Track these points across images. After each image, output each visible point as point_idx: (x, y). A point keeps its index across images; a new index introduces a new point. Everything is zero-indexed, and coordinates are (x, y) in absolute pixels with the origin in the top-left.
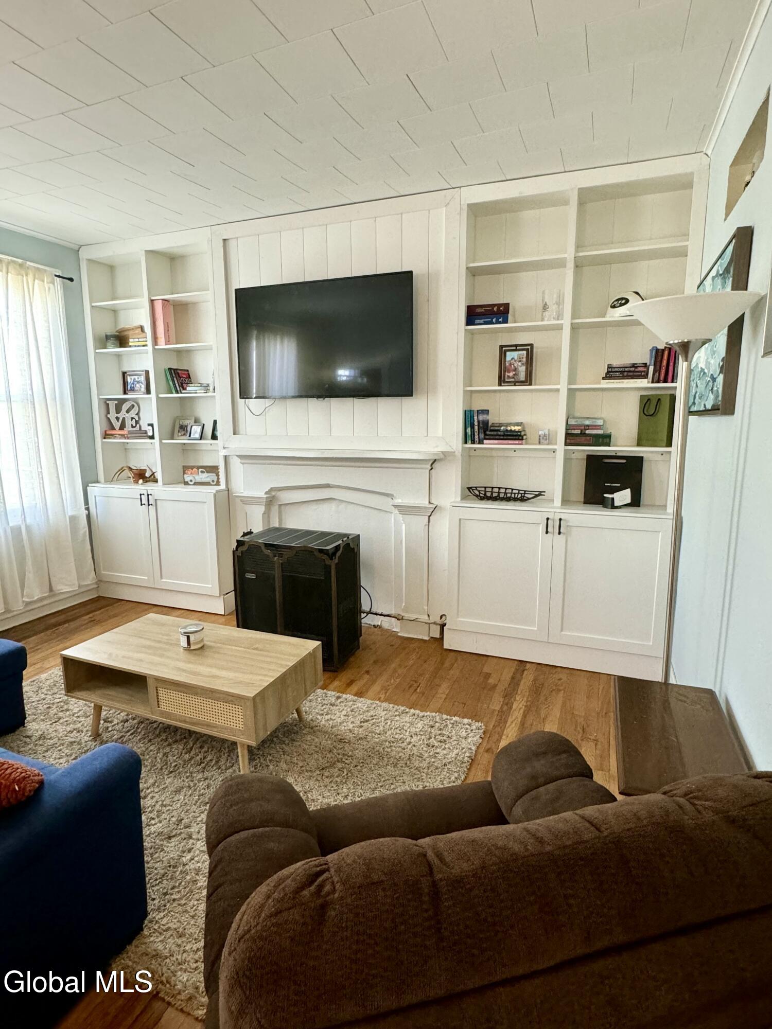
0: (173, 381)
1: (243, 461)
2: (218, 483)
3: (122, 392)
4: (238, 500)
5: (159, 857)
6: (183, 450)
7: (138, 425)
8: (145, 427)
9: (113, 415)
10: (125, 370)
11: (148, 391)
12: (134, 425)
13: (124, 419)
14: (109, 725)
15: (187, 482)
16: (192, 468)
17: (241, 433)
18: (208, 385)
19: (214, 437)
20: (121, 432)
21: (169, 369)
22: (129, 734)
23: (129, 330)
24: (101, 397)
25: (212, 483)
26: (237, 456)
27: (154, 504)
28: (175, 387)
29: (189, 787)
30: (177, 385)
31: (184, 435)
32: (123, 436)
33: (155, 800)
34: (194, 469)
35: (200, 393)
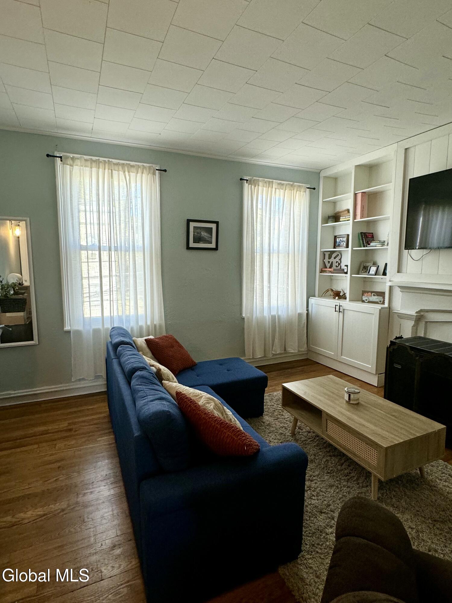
0: (363, 240)
1: (402, 290)
2: (383, 303)
3: (333, 246)
4: (396, 316)
5: (313, 521)
6: (364, 281)
7: (339, 266)
8: (343, 267)
9: (326, 260)
10: (336, 234)
11: (347, 246)
12: (337, 266)
13: (332, 262)
14: (301, 431)
15: (364, 301)
16: (368, 292)
17: (402, 272)
18: (384, 242)
19: (384, 274)
20: (330, 270)
21: (361, 233)
22: (310, 440)
23: (341, 212)
24: (322, 250)
25: (379, 303)
26: (398, 286)
27: (342, 311)
28: (364, 244)
29: (338, 487)
30: (365, 242)
31: (366, 272)
32: (331, 272)
33: (317, 485)
34: (369, 293)
35: (379, 247)
